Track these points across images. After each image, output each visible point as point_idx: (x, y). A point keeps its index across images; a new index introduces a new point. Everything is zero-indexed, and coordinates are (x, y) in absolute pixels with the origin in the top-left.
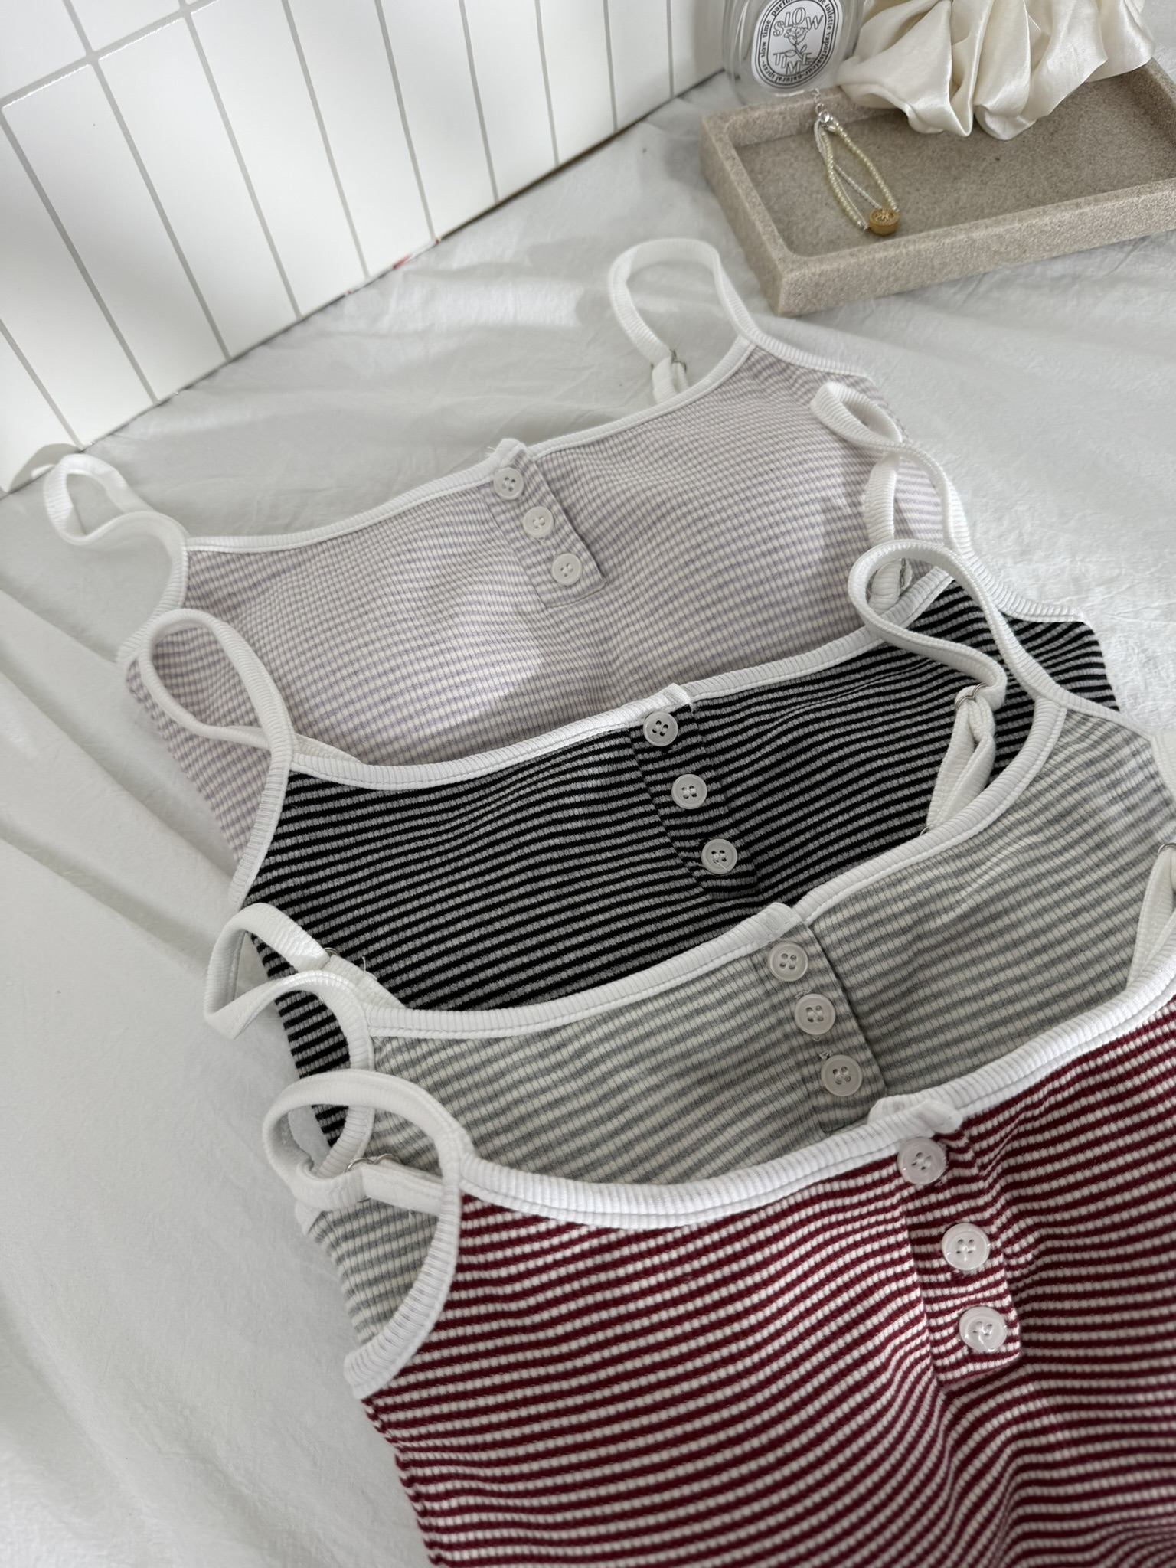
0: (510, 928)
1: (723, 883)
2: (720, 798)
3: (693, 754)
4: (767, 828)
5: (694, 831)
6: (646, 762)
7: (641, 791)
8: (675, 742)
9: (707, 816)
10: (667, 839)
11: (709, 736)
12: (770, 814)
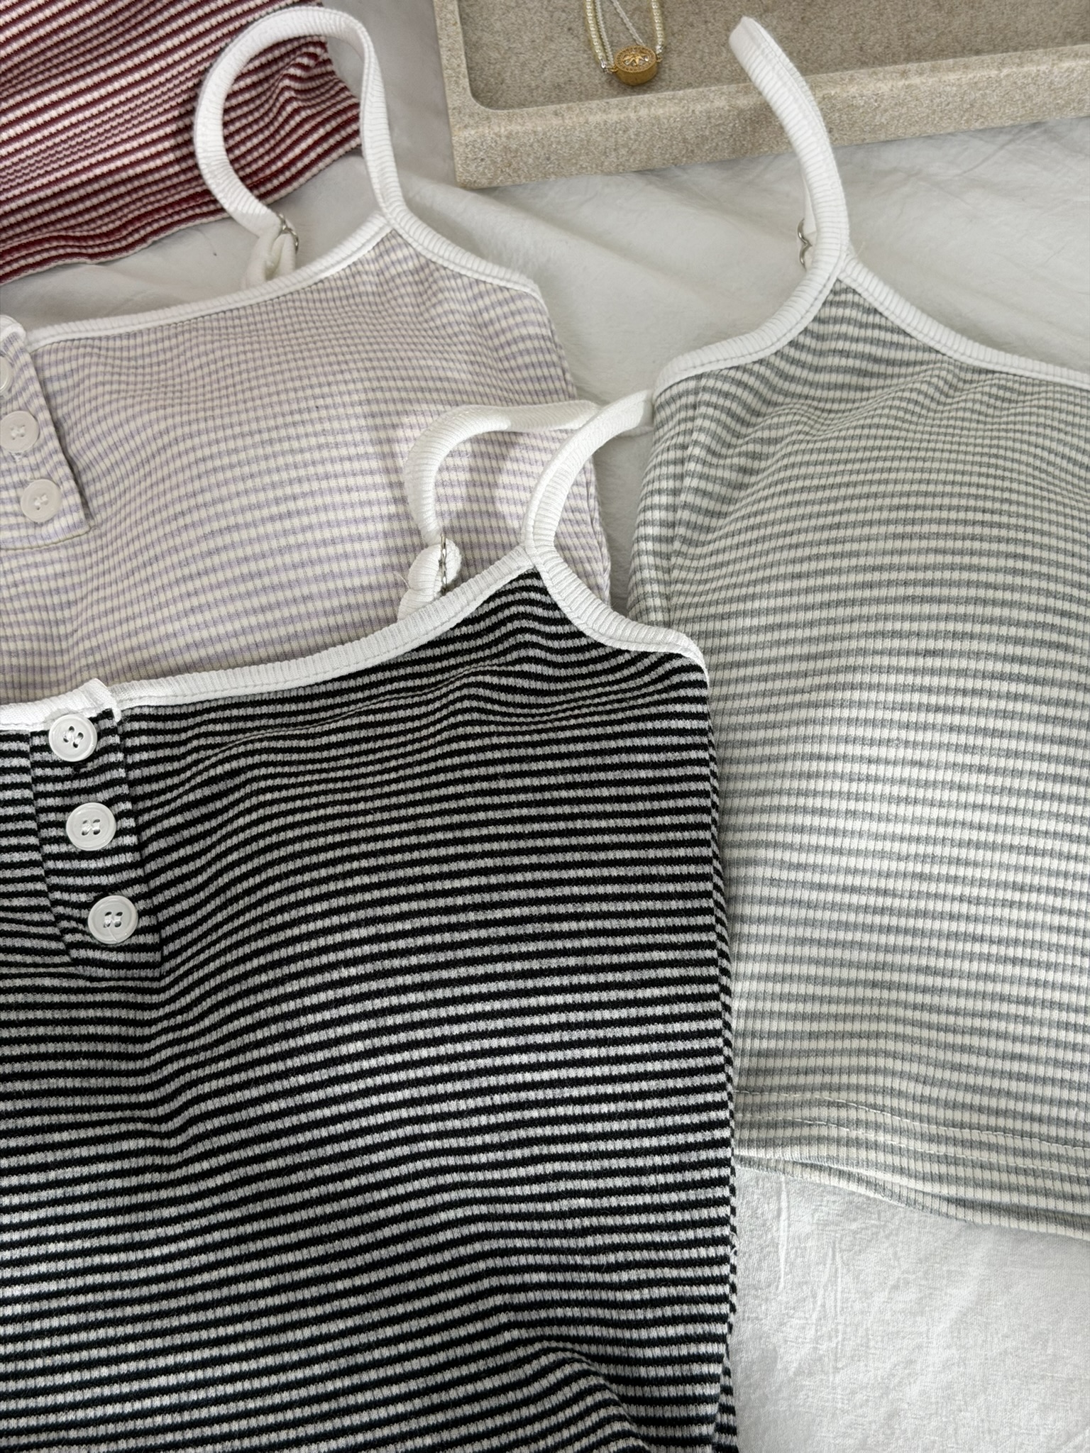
1: (105, 956)
2: (130, 840)
3: (108, 776)
4: (181, 889)
5: (87, 881)
6: (45, 780)
7: (24, 817)
8: (92, 758)
9: (108, 862)
10: (40, 886)
11: (137, 757)
12: (185, 869)
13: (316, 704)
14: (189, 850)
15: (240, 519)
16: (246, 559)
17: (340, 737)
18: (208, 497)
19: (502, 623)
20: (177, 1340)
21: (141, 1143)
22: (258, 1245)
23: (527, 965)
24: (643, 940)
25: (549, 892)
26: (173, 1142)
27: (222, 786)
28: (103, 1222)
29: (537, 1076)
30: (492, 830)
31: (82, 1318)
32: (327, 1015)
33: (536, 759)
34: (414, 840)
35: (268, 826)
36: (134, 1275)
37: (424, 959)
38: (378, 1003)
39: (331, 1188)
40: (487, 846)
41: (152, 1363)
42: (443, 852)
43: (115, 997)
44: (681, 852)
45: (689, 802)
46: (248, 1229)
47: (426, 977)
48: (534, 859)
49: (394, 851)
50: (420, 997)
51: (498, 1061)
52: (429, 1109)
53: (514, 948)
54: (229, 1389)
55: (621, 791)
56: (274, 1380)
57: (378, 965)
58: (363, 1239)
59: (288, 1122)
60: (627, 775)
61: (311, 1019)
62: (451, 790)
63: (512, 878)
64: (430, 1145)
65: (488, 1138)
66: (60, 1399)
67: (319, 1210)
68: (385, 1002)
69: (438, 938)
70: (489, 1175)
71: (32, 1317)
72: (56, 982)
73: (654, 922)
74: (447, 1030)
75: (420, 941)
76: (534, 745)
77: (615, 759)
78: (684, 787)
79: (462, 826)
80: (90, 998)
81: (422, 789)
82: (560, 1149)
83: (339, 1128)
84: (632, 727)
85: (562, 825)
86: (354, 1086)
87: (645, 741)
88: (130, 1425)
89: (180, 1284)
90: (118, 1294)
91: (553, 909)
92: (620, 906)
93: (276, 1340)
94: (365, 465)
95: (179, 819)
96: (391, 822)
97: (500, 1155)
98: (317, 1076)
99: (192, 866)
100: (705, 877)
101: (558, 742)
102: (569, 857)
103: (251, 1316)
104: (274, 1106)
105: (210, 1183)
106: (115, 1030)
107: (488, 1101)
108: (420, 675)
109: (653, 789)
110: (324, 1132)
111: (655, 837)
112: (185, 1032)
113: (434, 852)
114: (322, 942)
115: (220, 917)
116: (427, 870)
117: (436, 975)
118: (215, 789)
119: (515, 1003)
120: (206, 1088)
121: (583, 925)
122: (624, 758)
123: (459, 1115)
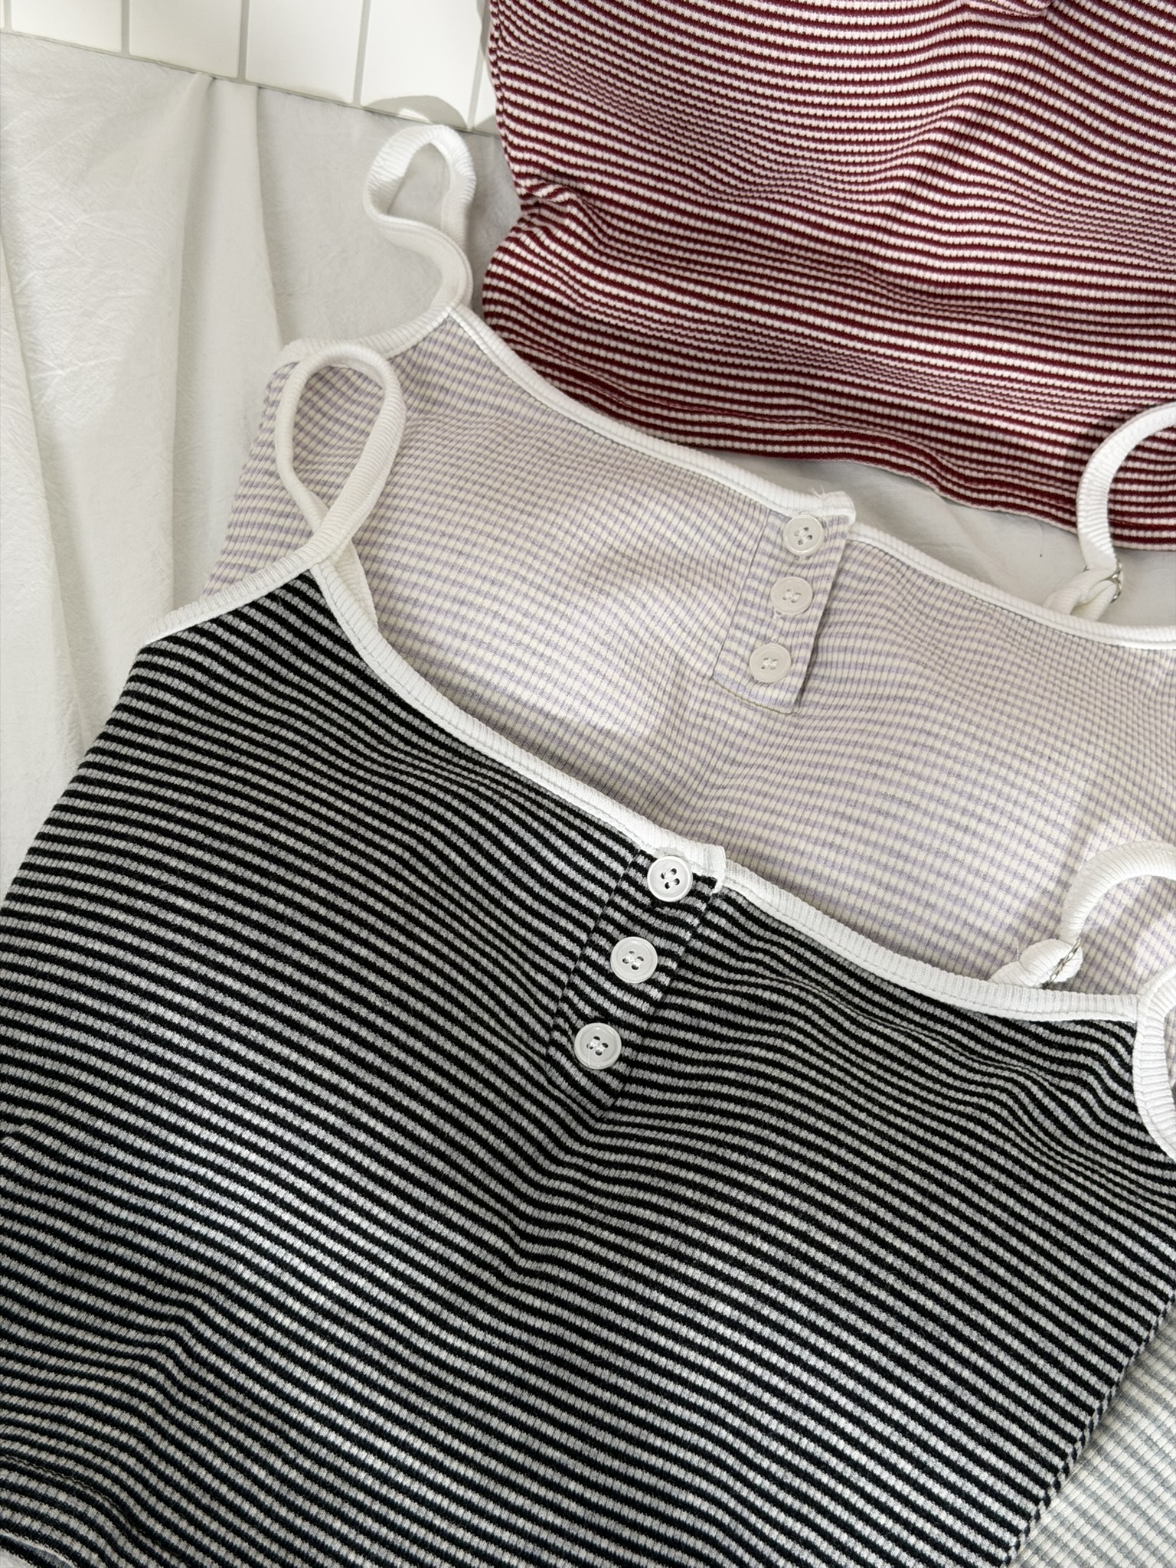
0: (338, 875)
1: (573, 1071)
2: (655, 994)
3: (675, 930)
4: (667, 1063)
5: (600, 1000)
6: (625, 895)
7: (590, 913)
8: (671, 905)
9: (627, 998)
10: (564, 978)
11: (707, 932)
12: (682, 1051)
13: (877, 998)
14: (695, 1038)
15: (924, 804)
16: (905, 839)
17: (881, 1043)
18: (911, 766)
19: (1079, 1051)
20: (419, 1423)
21: (499, 1244)
22: (532, 1400)
23: (906, 1354)
24: (1013, 1408)
25: (966, 1309)
26: (522, 1262)
27: (759, 1009)
28: (427, 1282)
29: (849, 1450)
30: (956, 1221)
31: (362, 1346)
32: (720, 1265)
33: (1031, 1189)
34: (887, 1179)
35: (777, 1073)
36: (422, 1343)
37: (829, 1283)
38: (766, 1289)
39: (622, 1403)
40: (943, 1232)
41: (388, 1426)
42: (904, 1207)
43: (558, 1109)
44: (1094, 1359)
45: (1129, 1322)
46: (533, 1380)
47: (821, 1299)
48: (973, 1272)
49: (865, 1175)
50: (804, 1311)
51: (827, 1413)
52: (744, 1406)
53: (906, 1333)
54: (430, 1495)
55: (1081, 1270)
56: (468, 1516)
57: (789, 1259)
58: (616, 1464)
59: (626, 1323)
60: (1096, 1260)
61: (705, 1257)
62: (944, 1161)
63: (944, 1273)
64: (724, 1434)
65: (774, 1468)
66: (303, 1397)
67: (600, 1413)
68: (773, 1293)
69: (852, 1276)
70: (752, 1497)
71: (327, 1315)
72: (526, 1066)
73: (1031, 1400)
74: (805, 1354)
75: (835, 1266)
76: (1037, 1175)
77: (1095, 1239)
78: (1135, 1306)
79: (934, 1198)
80: (540, 1096)
81: (921, 1141)
82: (824, 1523)
83: (663, 1362)
84: (1128, 1223)
85: (1014, 1261)
86: (699, 1339)
87: (1129, 1243)
88: (339, 1462)
89: (450, 1379)
90: (400, 1349)
91: (960, 1326)
92: (1014, 1366)
93: (492, 1486)
94: (1055, 834)
95: (707, 1009)
96: (879, 1149)
97: (773, 1489)
98: (676, 1307)
99: (688, 1053)
100: (1098, 1395)
101: (1058, 1188)
102: (1002, 1292)
103: (486, 1451)
104: (625, 1302)
105: (532, 1321)
106: (540, 1136)
107: (796, 1438)
108: (978, 1040)
109: (1108, 1289)
110: (648, 1355)
111: (1083, 1331)
112: (592, 1182)
113: (896, 1202)
114: (757, 1203)
115: (684, 1113)
116: (881, 1212)
117: (829, 1304)
118: (753, 1007)
119: (875, 1378)
120: (582, 1243)
121: (974, 1357)
122: (1103, 1244)
123: (765, 1430)
